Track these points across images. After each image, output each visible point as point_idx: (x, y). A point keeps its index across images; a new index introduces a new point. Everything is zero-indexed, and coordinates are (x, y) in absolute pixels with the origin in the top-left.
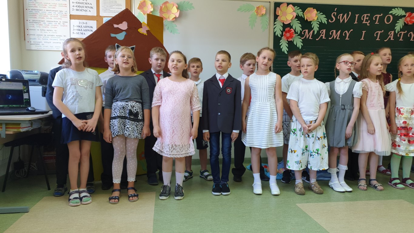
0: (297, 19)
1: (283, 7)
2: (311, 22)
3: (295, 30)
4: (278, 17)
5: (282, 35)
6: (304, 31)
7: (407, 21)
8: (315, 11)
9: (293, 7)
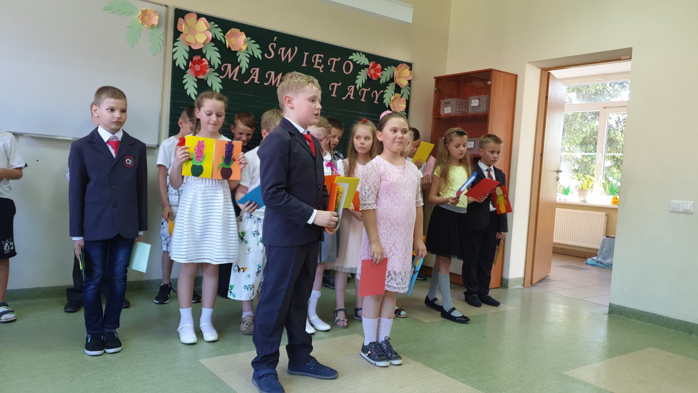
0: (213, 44)
1: (191, 19)
2: (236, 52)
3: (209, 62)
4: (181, 35)
5: (187, 67)
6: (225, 65)
7: (371, 75)
8: (243, 37)
9: (207, 22)
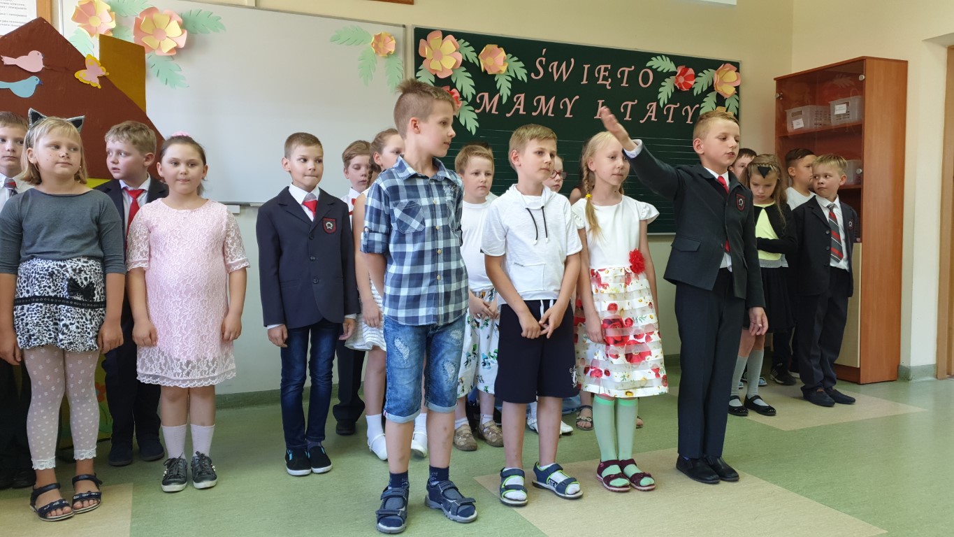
0: (464, 69)
1: (434, 39)
2: (494, 76)
3: (461, 93)
4: (424, 62)
6: (481, 94)
7: (679, 84)
8: (503, 53)
9: (455, 40)
